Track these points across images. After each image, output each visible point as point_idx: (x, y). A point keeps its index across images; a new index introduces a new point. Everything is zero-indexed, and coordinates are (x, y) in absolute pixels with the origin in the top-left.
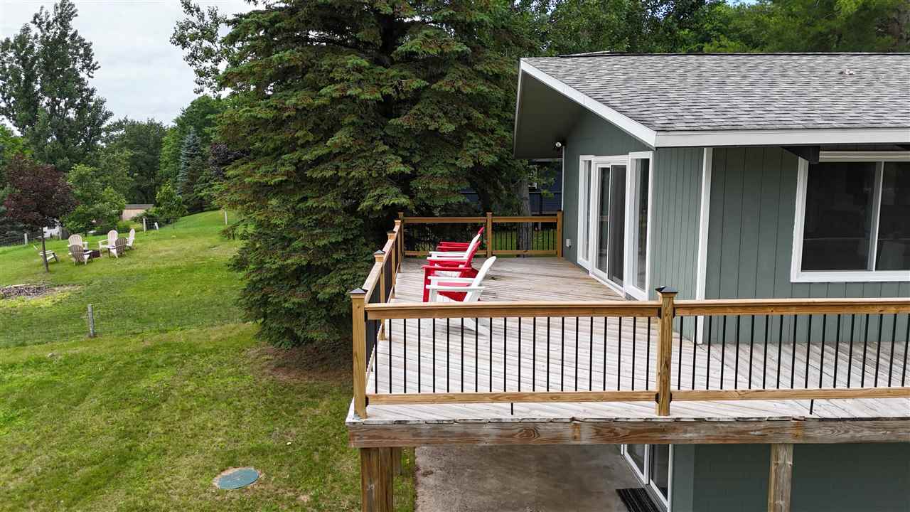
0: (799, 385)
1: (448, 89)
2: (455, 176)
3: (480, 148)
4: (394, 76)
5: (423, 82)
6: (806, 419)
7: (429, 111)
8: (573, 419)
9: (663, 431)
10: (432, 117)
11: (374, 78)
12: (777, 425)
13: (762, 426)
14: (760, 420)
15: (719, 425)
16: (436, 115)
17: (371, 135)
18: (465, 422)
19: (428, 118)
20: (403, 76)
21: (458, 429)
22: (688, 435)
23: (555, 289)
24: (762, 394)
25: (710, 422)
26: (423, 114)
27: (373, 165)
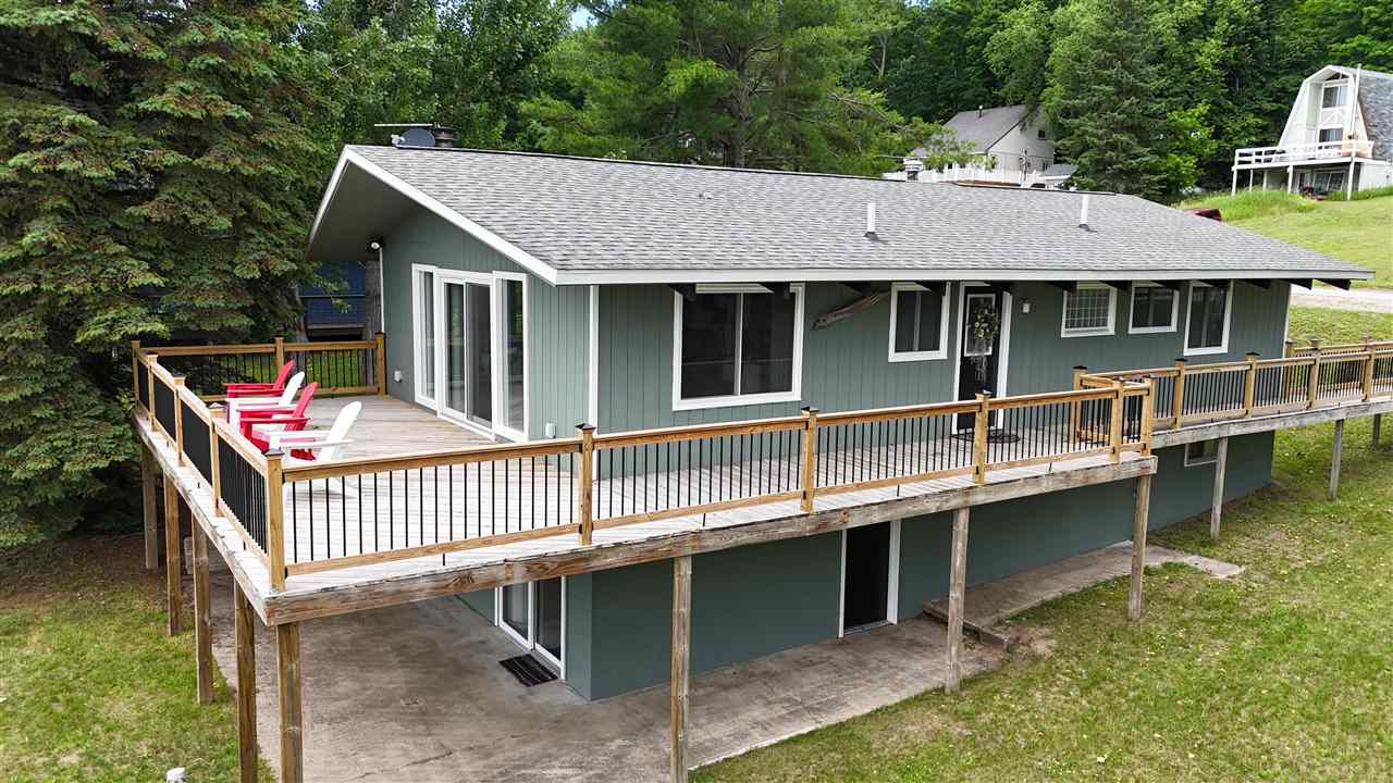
0: (694, 503)
1: (220, 167)
2: (230, 289)
3: (267, 250)
4: (130, 144)
5: (182, 157)
6: (701, 532)
7: (189, 197)
8: (505, 561)
9: (586, 559)
10: (193, 205)
11: (96, 144)
12: (679, 540)
13: (667, 542)
14: (666, 537)
15: (633, 547)
16: (201, 203)
17: (91, 227)
18: (398, 580)
19: (189, 208)
20: (145, 144)
21: (391, 588)
22: (608, 560)
23: (408, 438)
24: (666, 514)
25: (629, 545)
26: (180, 200)
27: (101, 273)
